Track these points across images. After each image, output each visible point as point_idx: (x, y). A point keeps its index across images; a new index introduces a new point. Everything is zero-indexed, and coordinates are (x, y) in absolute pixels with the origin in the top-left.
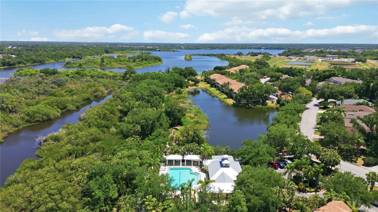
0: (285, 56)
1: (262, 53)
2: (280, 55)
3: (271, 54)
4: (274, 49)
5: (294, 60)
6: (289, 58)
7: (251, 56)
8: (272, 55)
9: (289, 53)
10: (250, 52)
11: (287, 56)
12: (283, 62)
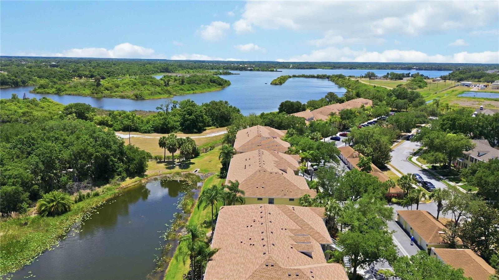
0: (455, 80)
1: (410, 75)
2: (444, 78)
3: (427, 77)
4: (432, 69)
5: (475, 89)
6: (464, 85)
7: (392, 79)
8: (429, 78)
9: (462, 76)
10: (389, 73)
11: (460, 80)
12: (453, 91)
